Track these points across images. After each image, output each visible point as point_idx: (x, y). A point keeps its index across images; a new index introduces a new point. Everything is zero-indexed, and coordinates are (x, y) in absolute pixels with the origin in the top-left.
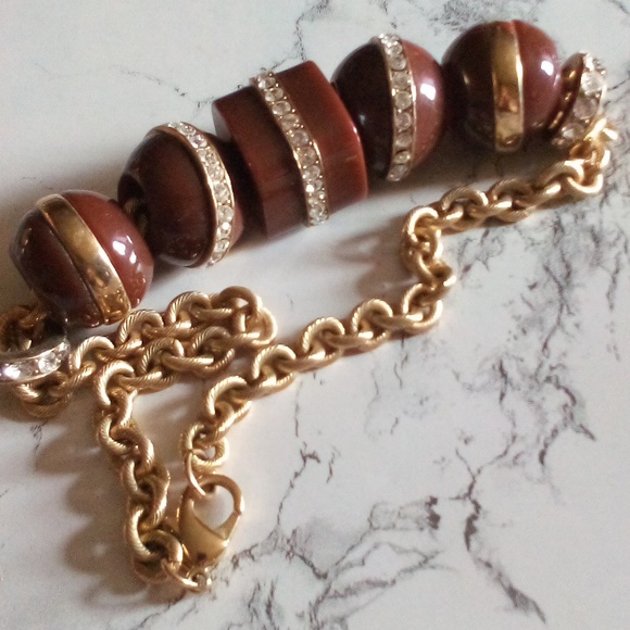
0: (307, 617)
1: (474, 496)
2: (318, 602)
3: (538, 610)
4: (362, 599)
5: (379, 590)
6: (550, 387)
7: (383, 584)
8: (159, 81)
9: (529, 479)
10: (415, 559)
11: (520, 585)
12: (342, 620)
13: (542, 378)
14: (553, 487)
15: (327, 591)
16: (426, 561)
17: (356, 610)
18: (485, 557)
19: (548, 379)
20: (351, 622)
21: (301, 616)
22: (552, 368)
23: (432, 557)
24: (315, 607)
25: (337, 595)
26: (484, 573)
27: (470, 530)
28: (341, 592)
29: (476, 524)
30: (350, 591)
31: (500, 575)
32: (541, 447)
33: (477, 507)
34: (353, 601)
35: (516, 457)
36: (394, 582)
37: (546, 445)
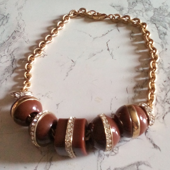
3: (159, 148)
4: (122, 143)
5: (126, 142)
6: (167, 103)
8: (86, 33)
9: (160, 122)
11: (156, 143)
12: (118, 147)
13: (165, 101)
14: (165, 124)
17: (121, 145)
18: (149, 137)
19: (166, 102)
20: (120, 148)
22: (167, 99)
26: (148, 140)
29: (148, 130)
31: (152, 141)
32: (163, 116)
35: (158, 117)
36: (129, 141)
37: (164, 115)
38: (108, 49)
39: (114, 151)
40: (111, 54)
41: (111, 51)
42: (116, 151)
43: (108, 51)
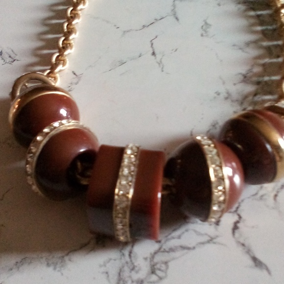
0: (149, 260)
1: (239, 212)
2: (155, 253)
3: (267, 269)
4: (177, 254)
5: (186, 251)
7: (189, 248)
9: (268, 206)
10: (206, 238)
11: (259, 256)
12: (166, 263)
15: (160, 249)
16: (211, 240)
17: (174, 259)
18: (242, 241)
20: (170, 264)
21: (146, 259)
23: (215, 238)
24: (153, 256)
25: (165, 251)
26: (241, 248)
27: (235, 227)
28: (167, 250)
29: (239, 225)
30: (172, 250)
31: (249, 250)
32: (275, 193)
33: (240, 217)
34: (172, 255)
35: (262, 196)
36: (194, 248)
37: (278, 192)
38: (154, 54)
39: (158, 272)
40: (160, 63)
41: (159, 57)
42: (162, 271)
43: (153, 57)
